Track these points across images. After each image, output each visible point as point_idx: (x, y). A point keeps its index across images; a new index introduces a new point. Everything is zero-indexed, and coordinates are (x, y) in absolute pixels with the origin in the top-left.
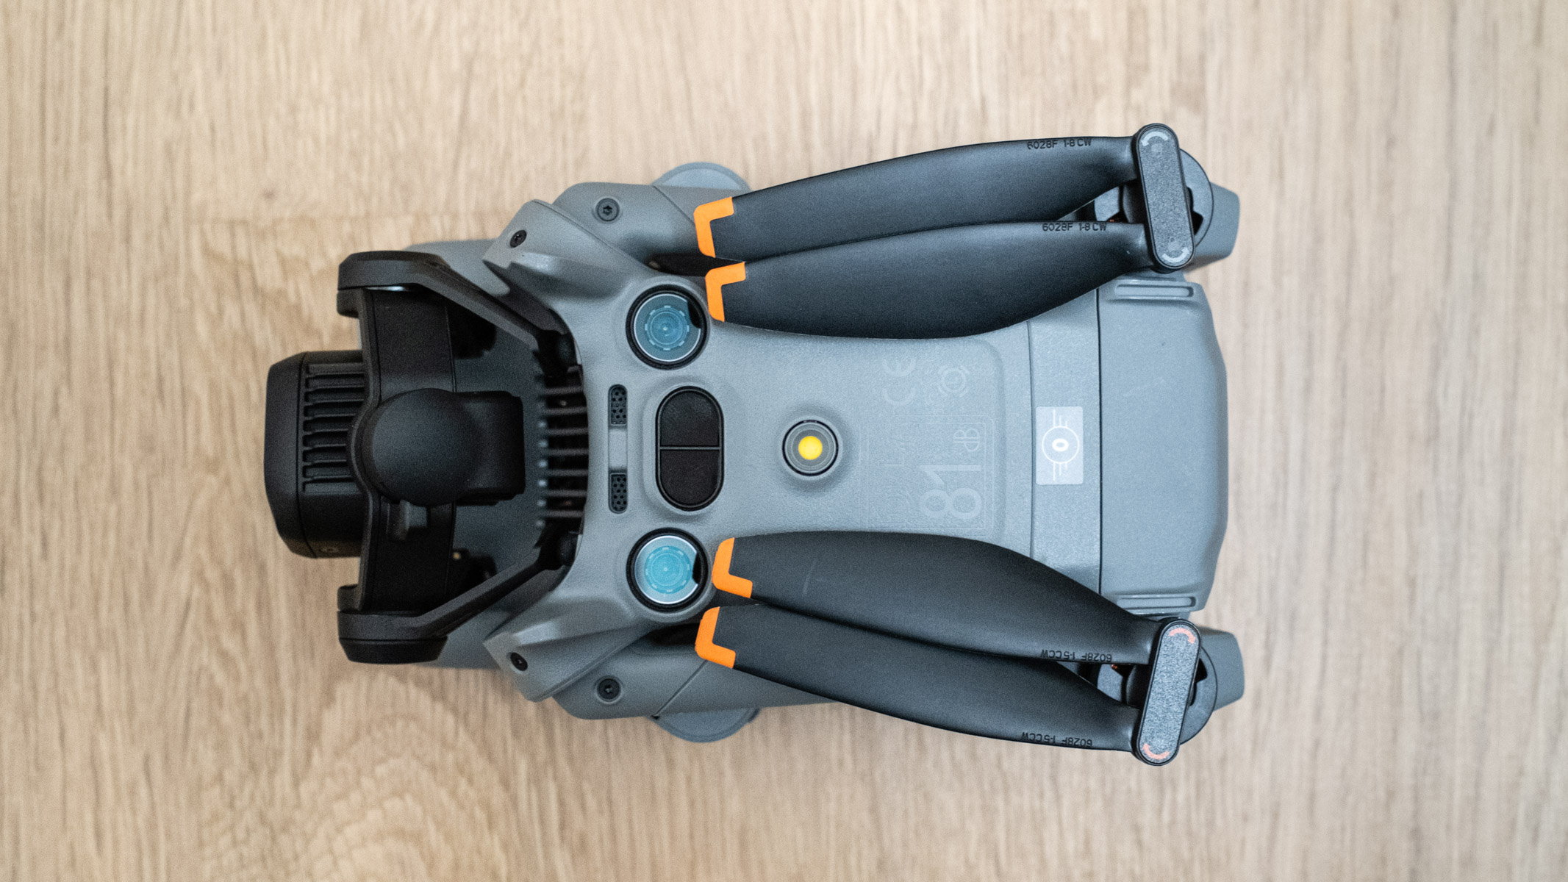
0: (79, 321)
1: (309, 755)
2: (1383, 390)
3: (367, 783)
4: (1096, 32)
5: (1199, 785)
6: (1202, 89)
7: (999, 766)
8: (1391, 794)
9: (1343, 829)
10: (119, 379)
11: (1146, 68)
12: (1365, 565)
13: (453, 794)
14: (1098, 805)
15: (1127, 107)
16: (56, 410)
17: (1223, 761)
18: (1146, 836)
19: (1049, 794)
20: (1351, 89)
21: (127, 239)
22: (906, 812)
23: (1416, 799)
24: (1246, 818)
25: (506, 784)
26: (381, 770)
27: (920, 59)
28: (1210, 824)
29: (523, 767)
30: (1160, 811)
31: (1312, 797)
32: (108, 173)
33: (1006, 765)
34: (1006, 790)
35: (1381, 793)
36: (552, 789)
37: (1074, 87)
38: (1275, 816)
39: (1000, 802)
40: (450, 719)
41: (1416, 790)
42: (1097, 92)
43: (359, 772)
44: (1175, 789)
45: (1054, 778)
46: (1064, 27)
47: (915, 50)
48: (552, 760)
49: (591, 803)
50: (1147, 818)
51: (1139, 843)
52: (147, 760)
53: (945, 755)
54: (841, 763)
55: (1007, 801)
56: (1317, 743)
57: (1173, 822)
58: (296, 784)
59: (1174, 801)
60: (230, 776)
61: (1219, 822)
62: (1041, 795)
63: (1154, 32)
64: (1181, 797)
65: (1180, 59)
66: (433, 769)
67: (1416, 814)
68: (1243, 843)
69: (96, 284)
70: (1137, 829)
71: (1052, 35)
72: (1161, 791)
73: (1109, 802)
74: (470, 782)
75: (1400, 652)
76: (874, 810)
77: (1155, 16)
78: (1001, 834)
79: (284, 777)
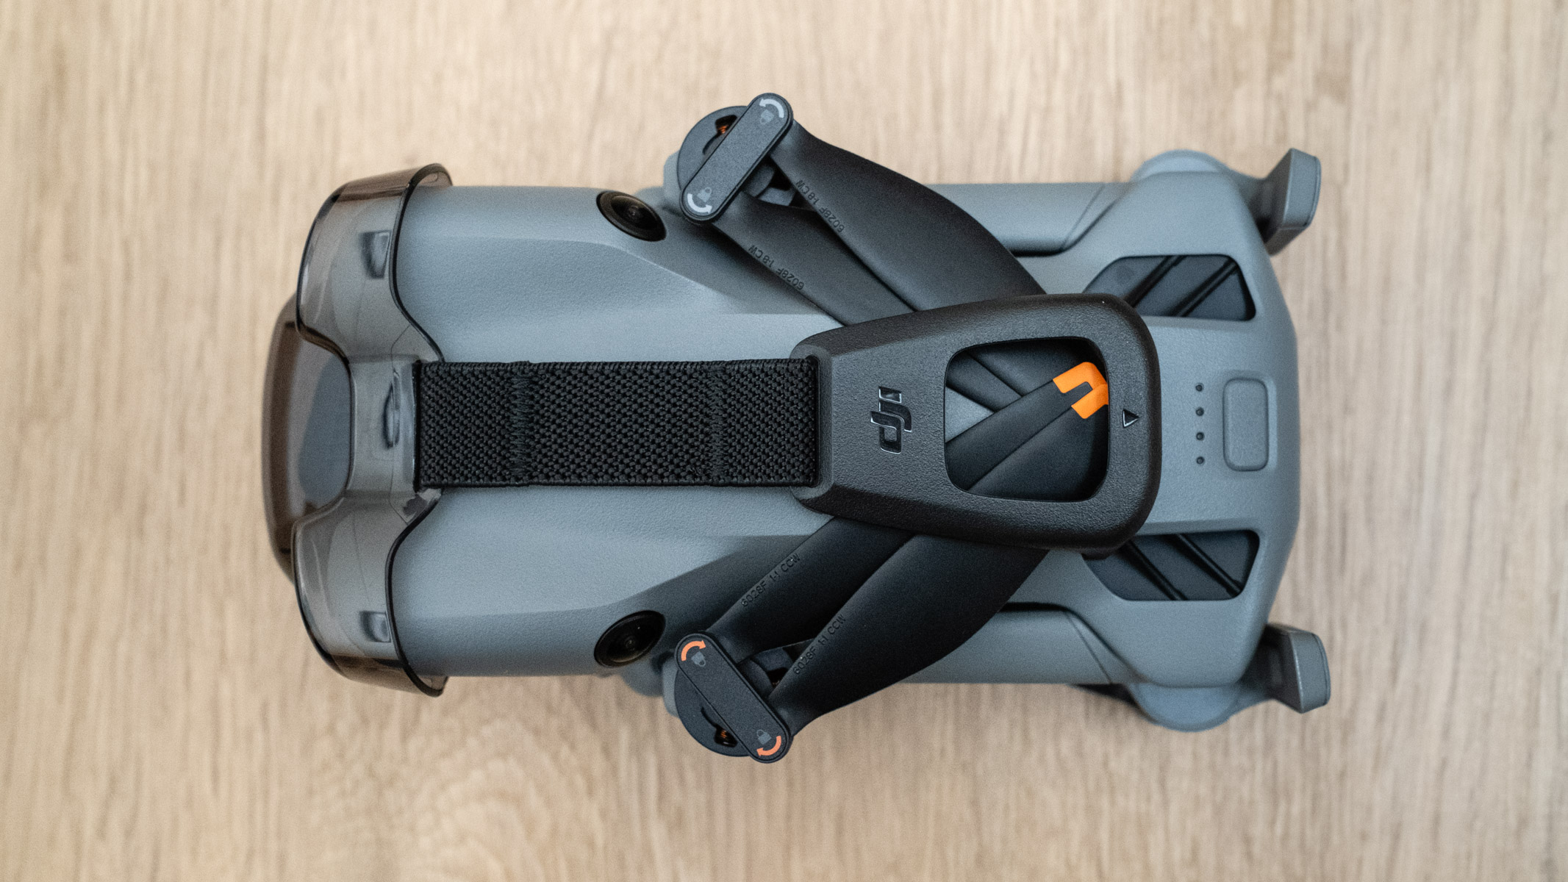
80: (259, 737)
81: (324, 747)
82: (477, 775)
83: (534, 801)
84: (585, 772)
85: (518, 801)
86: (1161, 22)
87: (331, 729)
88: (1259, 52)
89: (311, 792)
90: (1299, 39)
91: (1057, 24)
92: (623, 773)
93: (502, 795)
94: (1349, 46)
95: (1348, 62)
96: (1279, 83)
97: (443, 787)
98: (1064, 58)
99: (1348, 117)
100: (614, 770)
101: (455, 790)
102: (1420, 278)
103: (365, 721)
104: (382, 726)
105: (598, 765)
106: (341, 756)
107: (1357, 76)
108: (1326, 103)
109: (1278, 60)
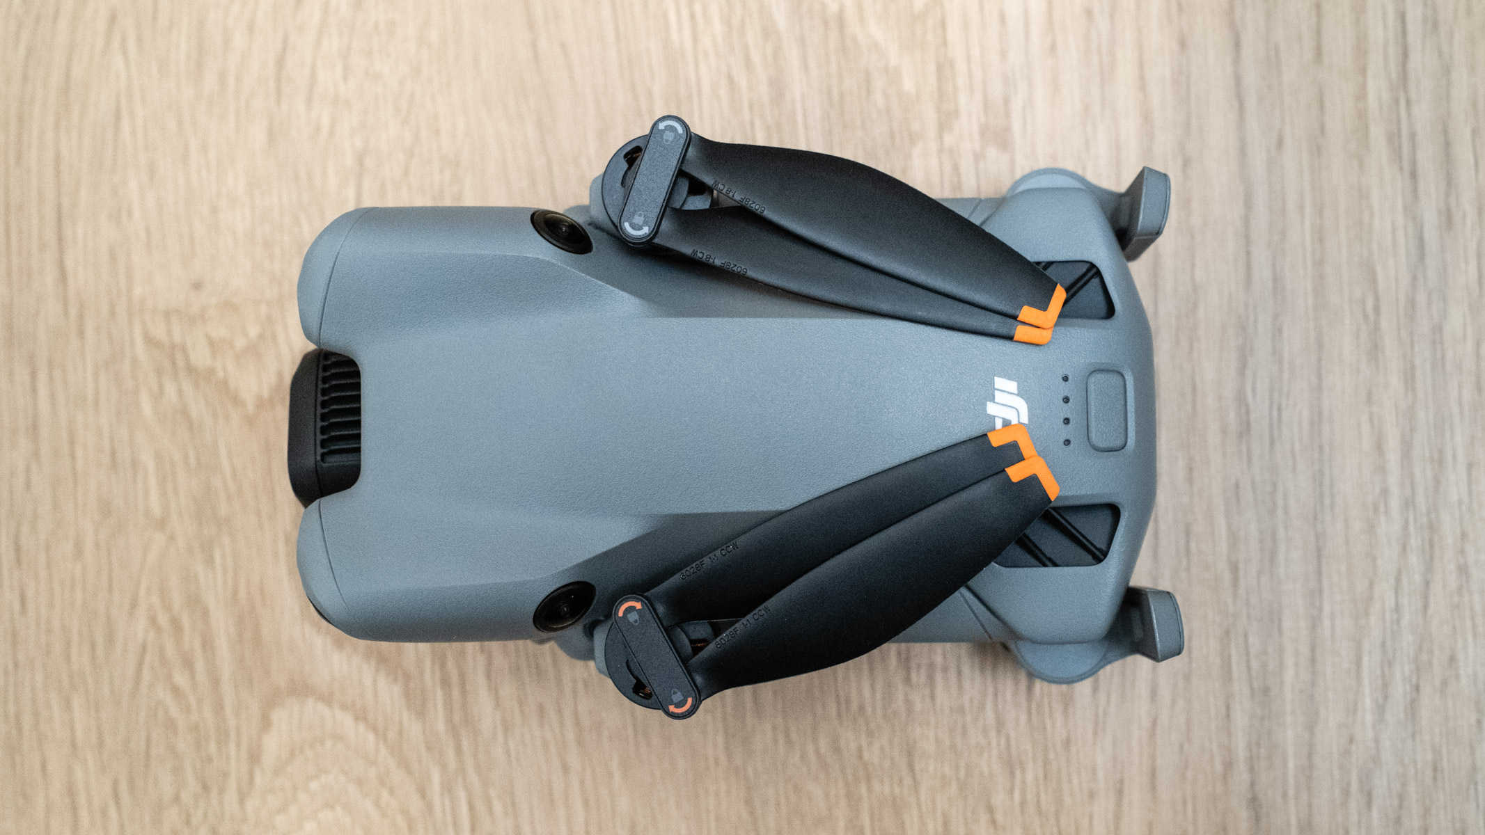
0: (44, 407)
1: (251, 776)
2: (1194, 389)
3: (302, 797)
4: (908, 85)
5: (1046, 762)
6: (1007, 129)
7: (860, 757)
8: (1228, 765)
9: (1185, 803)
10: (79, 453)
11: (956, 113)
12: (1188, 553)
13: (377, 803)
14: (954, 788)
15: (940, 151)
16: (28, 485)
17: (1067, 743)
18: (999, 817)
19: (907, 781)
20: (1147, 119)
21: (81, 333)
22: (778, 804)
23: (1251, 770)
24: (1092, 795)
25: (422, 792)
26: (314, 785)
27: (752, 124)
28: (1059, 800)
29: (436, 777)
30: (1011, 792)
31: (1153, 774)
32: (63, 277)
33: (866, 755)
34: (868, 778)
35: (1219, 767)
36: (462, 797)
37: (892, 136)
38: (1120, 792)
39: (863, 791)
40: (371, 737)
41: (1251, 761)
42: (913, 138)
43: (295, 789)
44: (1023, 770)
45: (911, 766)
46: (879, 82)
47: (747, 115)
48: (461, 770)
49: (498, 807)
50: (999, 799)
51: (993, 822)
52: (115, 785)
53: (810, 748)
54: (717, 762)
55: (870, 789)
56: (1154, 722)
57: (1023, 803)
58: (242, 801)
59: (1024, 782)
60: (186, 797)
61: (1067, 799)
62: (901, 781)
63: (961, 81)
64: (1030, 777)
65: (986, 104)
66: (359, 782)
67: (1253, 784)
68: (1091, 817)
69: (57, 374)
70: (990, 810)
71: (869, 92)
72: (1012, 773)
73: (963, 786)
74: (392, 792)
75: (1227, 632)
76: (749, 802)
77: (961, 66)
78: (866, 821)
79: (231, 796)
80: (112, 811)
81: (172, 816)
82: (310, 826)
84: (405, 812)
86: (842, 95)
87: (177, 799)
88: (929, 115)
90: (963, 98)
91: (751, 106)
92: (437, 810)
94: (1006, 101)
95: (1007, 114)
96: (949, 139)
100: (429, 807)
103: (205, 788)
104: (222, 791)
105: (416, 806)
106: (188, 822)
107: (1016, 126)
108: (992, 152)
109: (946, 120)
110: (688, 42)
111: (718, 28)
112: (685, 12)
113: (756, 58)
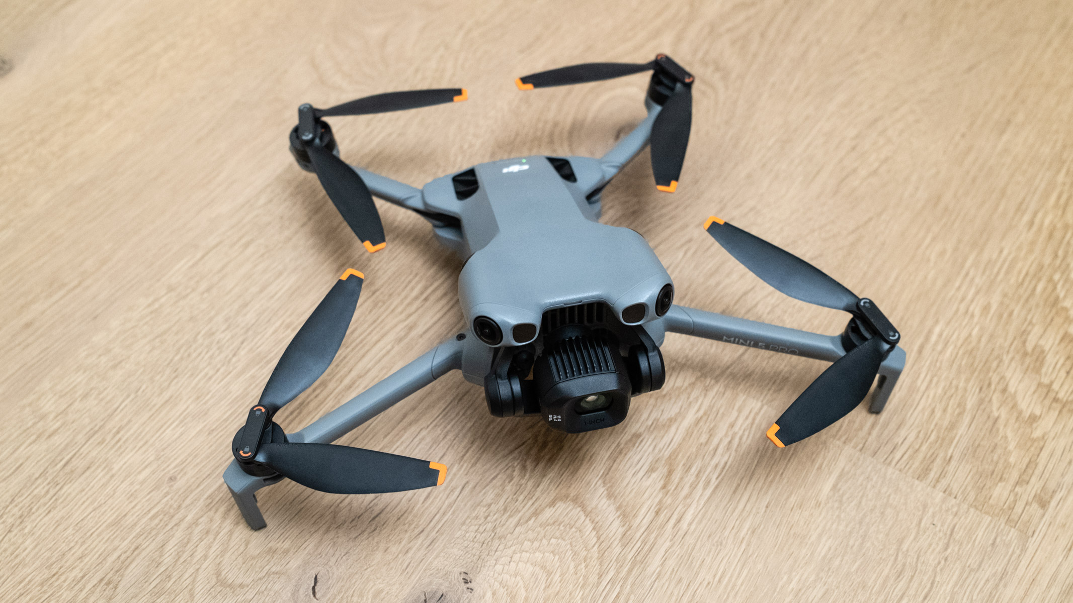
80: (457, 493)
81: (482, 511)
82: (538, 555)
83: (557, 578)
84: (586, 578)
85: (549, 574)
86: (979, 445)
87: (490, 505)
88: (1015, 475)
89: (464, 523)
90: (1033, 479)
91: (936, 425)
92: (601, 588)
93: (543, 567)
94: (1054, 492)
95: (1052, 497)
96: (1018, 489)
97: (521, 552)
98: (933, 437)
99: (1043, 515)
100: (599, 584)
101: (525, 555)
102: (1049, 587)
103: (505, 510)
104: (510, 516)
105: (593, 579)
106: (486, 518)
107: (1053, 503)
108: (1035, 505)
109: (1022, 481)
110: (923, 388)
111: (940, 391)
112: (928, 378)
113: (950, 410)
